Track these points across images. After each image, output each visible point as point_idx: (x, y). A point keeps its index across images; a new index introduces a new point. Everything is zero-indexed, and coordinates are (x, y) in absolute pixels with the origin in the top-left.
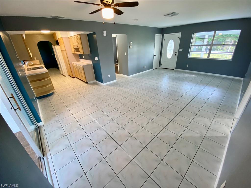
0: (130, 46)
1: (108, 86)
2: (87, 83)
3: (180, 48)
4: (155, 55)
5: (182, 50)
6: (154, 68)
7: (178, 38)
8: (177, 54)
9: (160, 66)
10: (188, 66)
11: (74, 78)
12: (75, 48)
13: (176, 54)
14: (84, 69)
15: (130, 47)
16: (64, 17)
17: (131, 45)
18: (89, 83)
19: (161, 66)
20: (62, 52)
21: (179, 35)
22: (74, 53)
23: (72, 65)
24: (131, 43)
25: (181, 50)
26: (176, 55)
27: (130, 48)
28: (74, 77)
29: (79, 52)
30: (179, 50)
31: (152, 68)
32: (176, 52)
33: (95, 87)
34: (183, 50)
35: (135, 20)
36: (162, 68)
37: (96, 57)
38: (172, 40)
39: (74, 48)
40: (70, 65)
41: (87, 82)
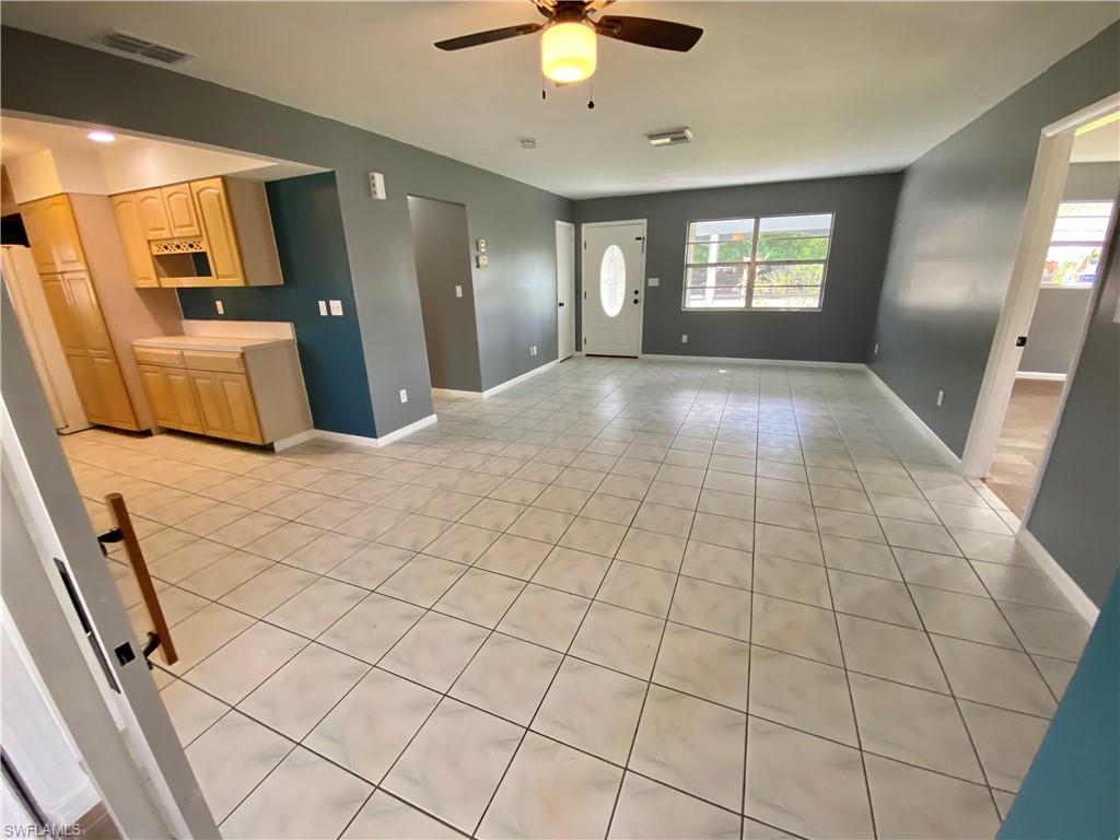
0: (481, 258)
1: (408, 450)
2: (267, 449)
3: (649, 275)
4: (561, 305)
5: (657, 284)
6: (562, 355)
7: (638, 239)
8: (641, 296)
9: (578, 347)
10: (685, 339)
11: (147, 434)
12: (159, 259)
13: (637, 297)
14: (247, 373)
15: (481, 262)
16: (183, 55)
17: (483, 254)
18: (278, 446)
19: (586, 349)
20: (44, 282)
21: (639, 227)
22: (156, 285)
23: (135, 355)
24: (483, 245)
25: (654, 282)
26: (636, 302)
27: (478, 266)
28: (144, 429)
29: (210, 275)
30: (646, 282)
31: (557, 358)
32: (636, 292)
33: (333, 461)
34: (660, 283)
35: (523, 142)
36: (587, 355)
37: (332, 302)
38: (615, 247)
39: (156, 256)
40: (116, 357)
41: (268, 441)
